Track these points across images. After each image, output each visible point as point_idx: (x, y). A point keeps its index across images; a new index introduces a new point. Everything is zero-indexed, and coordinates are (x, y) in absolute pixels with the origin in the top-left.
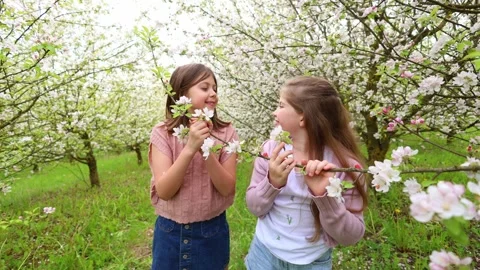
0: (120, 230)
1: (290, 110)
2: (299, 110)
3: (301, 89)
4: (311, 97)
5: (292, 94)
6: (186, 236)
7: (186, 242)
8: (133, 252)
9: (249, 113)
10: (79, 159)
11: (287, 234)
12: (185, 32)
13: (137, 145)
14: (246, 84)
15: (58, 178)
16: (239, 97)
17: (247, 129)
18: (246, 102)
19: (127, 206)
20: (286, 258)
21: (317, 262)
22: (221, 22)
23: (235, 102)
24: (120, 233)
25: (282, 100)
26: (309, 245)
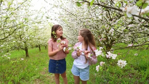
0: (36, 68)
1: (81, 36)
2: (83, 36)
3: (83, 32)
4: (85, 33)
5: (81, 33)
6: (57, 63)
7: (57, 64)
8: (41, 73)
9: (73, 36)
10: (23, 49)
11: (80, 62)
12: (56, 13)
13: (39, 45)
14: (72, 28)
15: (15, 55)
16: (70, 32)
17: (72, 41)
18: (73, 33)
19: (38, 62)
20: (79, 67)
21: (86, 68)
22: (66, 11)
23: (69, 33)
24: (37, 69)
25: (79, 34)
26: (84, 64)
